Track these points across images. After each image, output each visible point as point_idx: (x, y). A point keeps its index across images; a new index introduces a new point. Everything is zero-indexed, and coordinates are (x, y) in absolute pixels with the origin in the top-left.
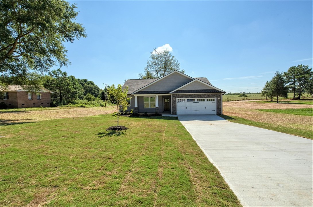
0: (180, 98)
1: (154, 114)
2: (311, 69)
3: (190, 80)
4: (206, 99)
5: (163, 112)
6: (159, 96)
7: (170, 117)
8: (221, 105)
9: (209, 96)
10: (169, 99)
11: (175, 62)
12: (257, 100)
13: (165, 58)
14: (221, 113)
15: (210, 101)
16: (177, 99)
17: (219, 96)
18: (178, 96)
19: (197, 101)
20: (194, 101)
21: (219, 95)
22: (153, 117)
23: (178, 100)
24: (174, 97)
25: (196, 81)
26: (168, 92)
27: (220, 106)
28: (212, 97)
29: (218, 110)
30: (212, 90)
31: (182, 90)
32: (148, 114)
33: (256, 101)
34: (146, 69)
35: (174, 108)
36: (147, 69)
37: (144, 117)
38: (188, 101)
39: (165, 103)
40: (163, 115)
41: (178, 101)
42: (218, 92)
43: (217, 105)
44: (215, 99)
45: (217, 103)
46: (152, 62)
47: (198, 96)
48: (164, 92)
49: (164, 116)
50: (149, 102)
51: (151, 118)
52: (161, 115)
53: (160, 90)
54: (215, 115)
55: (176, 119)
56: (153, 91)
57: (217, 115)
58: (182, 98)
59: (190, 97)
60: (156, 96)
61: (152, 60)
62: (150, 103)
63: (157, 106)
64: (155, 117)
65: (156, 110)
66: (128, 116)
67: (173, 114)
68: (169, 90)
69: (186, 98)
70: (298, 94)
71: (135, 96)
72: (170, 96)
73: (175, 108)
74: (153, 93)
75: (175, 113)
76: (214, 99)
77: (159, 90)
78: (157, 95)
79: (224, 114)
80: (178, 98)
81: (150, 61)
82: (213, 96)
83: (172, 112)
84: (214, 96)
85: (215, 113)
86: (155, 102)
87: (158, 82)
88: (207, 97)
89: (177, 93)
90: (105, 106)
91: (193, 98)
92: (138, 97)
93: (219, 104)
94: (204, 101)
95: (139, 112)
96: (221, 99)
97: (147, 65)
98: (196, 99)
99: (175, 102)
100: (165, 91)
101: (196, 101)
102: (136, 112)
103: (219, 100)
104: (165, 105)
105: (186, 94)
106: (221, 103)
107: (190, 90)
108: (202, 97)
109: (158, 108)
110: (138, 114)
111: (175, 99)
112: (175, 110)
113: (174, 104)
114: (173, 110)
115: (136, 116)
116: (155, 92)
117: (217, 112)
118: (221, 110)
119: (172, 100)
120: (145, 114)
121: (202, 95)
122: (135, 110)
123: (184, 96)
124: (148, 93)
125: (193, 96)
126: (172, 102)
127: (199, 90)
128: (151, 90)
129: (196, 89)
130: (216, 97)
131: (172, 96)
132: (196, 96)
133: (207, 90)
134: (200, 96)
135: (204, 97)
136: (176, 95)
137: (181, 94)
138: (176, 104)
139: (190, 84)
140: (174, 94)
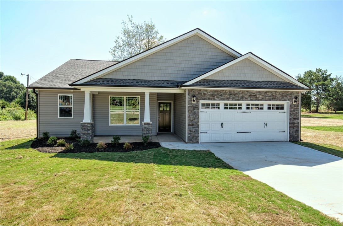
0: (209, 99)
1: (139, 140)
2: (330, 75)
3: (232, 57)
4: (266, 104)
5: (157, 134)
8: (298, 119)
9: (274, 98)
10: (170, 104)
14: (298, 137)
15: (273, 109)
16: (201, 102)
17: (296, 98)
18: (205, 94)
19: (248, 108)
20: (240, 108)
21: (296, 95)
23: (203, 104)
24: (194, 97)
25: (247, 59)
26: (178, 84)
27: (296, 121)
28: (280, 100)
29: (292, 130)
30: (281, 83)
31: (213, 81)
32: (120, 141)
35: (193, 125)
38: (225, 108)
40: (164, 144)
41: (203, 108)
42: (294, 87)
43: (290, 119)
44: (287, 104)
45: (291, 114)
47: (250, 96)
48: (165, 84)
53: (156, 79)
54: (286, 141)
56: (138, 81)
57: (290, 141)
58: (214, 100)
59: (233, 99)
60: (143, 95)
63: (147, 119)
65: (143, 130)
67: (191, 141)
68: (179, 79)
69: (224, 100)
70: (315, 106)
71: (83, 92)
72: (172, 98)
73: (195, 125)
74: (137, 84)
75: (195, 138)
76: (283, 105)
77: (153, 79)
78: (147, 91)
79: (305, 140)
80: (204, 99)
82: (283, 97)
83: (189, 137)
84: (285, 98)
85: (285, 136)
88: (270, 100)
89: (204, 86)
90: (25, 119)
91: (238, 100)
92: (93, 94)
93: (295, 117)
94: (262, 109)
95: (95, 136)
96: (298, 106)
98: (244, 103)
99: (196, 110)
100: (168, 82)
101: (244, 107)
103: (296, 108)
104: (160, 117)
105: (224, 90)
106: (299, 115)
107: (232, 81)
108: (260, 98)
109: (150, 126)
110: (91, 142)
111: (195, 103)
112: (195, 131)
113: (194, 116)
114: (190, 131)
115: (86, 152)
116: (143, 83)
117: (290, 136)
118: (298, 130)
119: (189, 104)
120: (112, 142)
121: (260, 95)
122: (84, 132)
123: (218, 94)
124: (122, 84)
125: (238, 96)
126: (188, 111)
127: (254, 83)
128: (132, 78)
129: (246, 80)
130: (289, 100)
131: (188, 94)
132: (247, 97)
133: (271, 82)
134: (255, 96)
135: (263, 99)
136: (199, 93)
137: (211, 91)
138: (199, 115)
139: (233, 64)
140: (193, 90)
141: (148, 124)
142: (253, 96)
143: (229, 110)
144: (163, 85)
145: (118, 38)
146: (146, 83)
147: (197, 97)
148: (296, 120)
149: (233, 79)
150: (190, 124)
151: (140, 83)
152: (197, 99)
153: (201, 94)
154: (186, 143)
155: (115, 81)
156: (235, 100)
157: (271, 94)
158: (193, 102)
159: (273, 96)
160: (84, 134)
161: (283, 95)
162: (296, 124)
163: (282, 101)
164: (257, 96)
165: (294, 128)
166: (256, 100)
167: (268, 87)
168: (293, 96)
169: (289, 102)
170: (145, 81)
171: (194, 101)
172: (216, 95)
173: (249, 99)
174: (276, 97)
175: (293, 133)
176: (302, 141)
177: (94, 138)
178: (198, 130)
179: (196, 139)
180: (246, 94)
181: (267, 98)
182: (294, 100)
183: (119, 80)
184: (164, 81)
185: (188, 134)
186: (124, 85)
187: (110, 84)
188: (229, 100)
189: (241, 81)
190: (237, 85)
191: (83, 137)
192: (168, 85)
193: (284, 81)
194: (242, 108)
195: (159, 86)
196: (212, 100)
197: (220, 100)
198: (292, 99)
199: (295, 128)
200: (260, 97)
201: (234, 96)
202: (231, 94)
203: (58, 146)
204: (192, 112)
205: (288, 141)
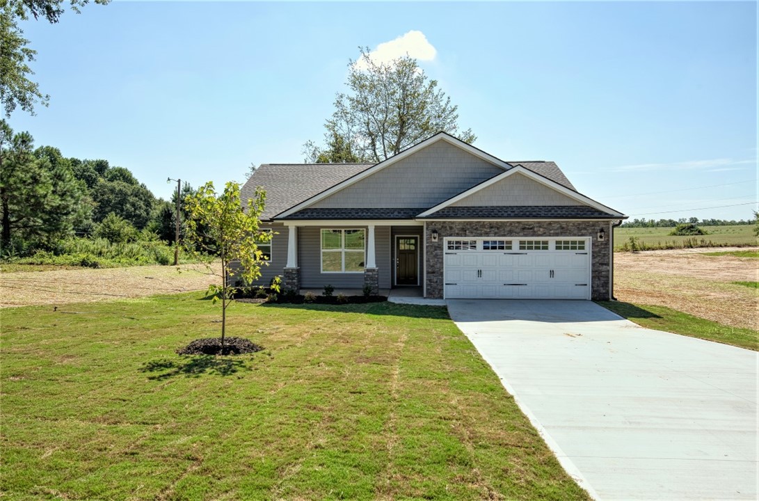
0: (458, 235)
1: (360, 293)
3: (495, 168)
4: (552, 241)
5: (393, 287)
6: (377, 228)
7: (417, 307)
8: (607, 264)
9: (563, 231)
10: (416, 238)
11: (442, 103)
12: (739, 246)
13: (404, 88)
14: (608, 292)
15: (566, 248)
16: (446, 240)
17: (602, 231)
18: (451, 228)
19: (522, 248)
20: (510, 248)
21: (602, 226)
22: (354, 306)
23: (449, 242)
24: (434, 231)
25: (517, 174)
26: (412, 213)
28: (575, 235)
29: (597, 282)
30: (576, 207)
31: (463, 208)
32: (334, 294)
33: (738, 252)
34: (332, 126)
35: (433, 272)
36: (335, 124)
37: (320, 306)
38: (486, 248)
39: (401, 252)
40: (392, 299)
41: (449, 248)
42: (596, 215)
43: (593, 265)
44: (588, 240)
45: (594, 257)
46: (352, 100)
47: (524, 229)
48: (396, 213)
49: (396, 302)
50: (339, 250)
51: (346, 311)
52: (385, 299)
53: (384, 206)
54: (585, 300)
55: (442, 313)
56: (357, 210)
57: (594, 300)
58: (466, 236)
59: (496, 234)
60: (366, 227)
61: (354, 94)
62: (346, 252)
63: (371, 264)
64: (362, 306)
65: (366, 279)
66: (262, 301)
67: (431, 295)
68: (417, 206)
69: (481, 235)
71: (287, 228)
72: (419, 230)
73: (437, 272)
74: (356, 215)
75: (437, 292)
76: (583, 242)
77: (380, 206)
78: (372, 224)
79: (620, 296)
80: (451, 235)
81: (344, 99)
82: (579, 230)
83: (427, 290)
84: (583, 231)
85: (587, 292)
86: (364, 251)
87: (374, 174)
88: (557, 235)
89: (447, 217)
90: (175, 263)
91: (504, 235)
92: (298, 229)
93: (602, 261)
94: (546, 248)
95: (301, 288)
96: (607, 243)
97: (336, 110)
98: (516, 241)
99: (438, 252)
100: (400, 210)
101: (516, 247)
102: (290, 287)
103: (603, 246)
104: (399, 261)
105: (480, 222)
106: (609, 258)
107: (493, 208)
108: (539, 233)
109: (375, 273)
110: (297, 294)
111: (436, 240)
112: (437, 282)
113: (436, 260)
114: (430, 281)
115: (292, 303)
116: (364, 214)
117: (594, 292)
118: (608, 283)
119: (427, 243)
120: (323, 293)
121: (540, 227)
122: (288, 281)
123: (472, 228)
124: (336, 216)
125: (504, 230)
126: (427, 252)
127: (529, 209)
128: (350, 206)
129: (516, 205)
130: (590, 234)
131: (427, 229)
132: (517, 230)
133: (558, 207)
134: (531, 229)
135: (545, 233)
136: (442, 227)
137: (460, 223)
138: (442, 259)
139: (496, 183)
140: (433, 222)
141: (372, 270)
142: (528, 229)
143: (490, 251)
144: (392, 216)
145: (341, 97)
146: (369, 214)
147: (439, 232)
148: (605, 267)
149: (495, 204)
150: (430, 270)
151: (360, 214)
152: (440, 235)
153: (446, 227)
154: (425, 298)
155: (327, 211)
156: (499, 236)
157: (559, 226)
158: (433, 240)
159: (563, 228)
160: (288, 284)
161: (581, 226)
162: (603, 273)
163: (579, 236)
164: (536, 229)
165: (599, 279)
166: (533, 236)
167: (549, 215)
168: (598, 228)
169: (591, 237)
170: (368, 210)
171: (435, 238)
172: (468, 229)
173: (521, 234)
174: (567, 229)
175: (598, 286)
176: (616, 299)
177: (301, 291)
178: (442, 280)
179: (439, 293)
180: (517, 227)
181: (552, 232)
182: (599, 234)
183: (333, 211)
184: (395, 210)
185: (427, 285)
186: (339, 217)
187: (321, 217)
188: (488, 236)
189: (507, 207)
190: (500, 214)
191: (287, 288)
192: (400, 215)
193: (580, 204)
194: (513, 248)
195: (386, 217)
196: (462, 236)
197: (474, 236)
198: (597, 233)
199: (602, 278)
200: (539, 230)
201: (497, 229)
202: (492, 228)
203: (258, 298)
204: (432, 253)
205: (590, 299)
